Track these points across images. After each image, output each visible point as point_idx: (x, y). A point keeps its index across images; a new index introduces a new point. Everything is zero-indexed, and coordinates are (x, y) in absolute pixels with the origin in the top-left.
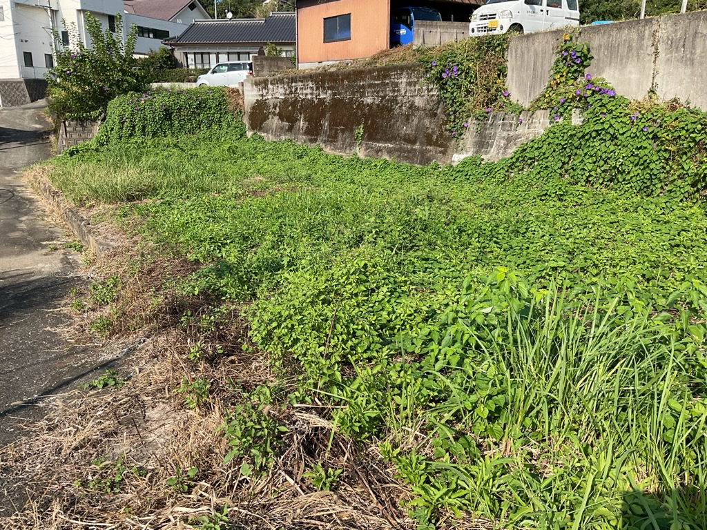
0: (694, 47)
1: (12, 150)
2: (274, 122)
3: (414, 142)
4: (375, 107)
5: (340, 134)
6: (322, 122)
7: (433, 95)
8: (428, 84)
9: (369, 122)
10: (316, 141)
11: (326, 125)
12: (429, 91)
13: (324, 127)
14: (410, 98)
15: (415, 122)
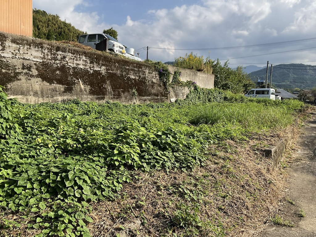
5: (122, 93)
6: (105, 86)
7: (158, 79)
8: (155, 74)
9: (137, 87)
10: (103, 98)
11: (109, 88)
12: (156, 77)
13: (107, 90)
14: (151, 79)
15: (156, 88)
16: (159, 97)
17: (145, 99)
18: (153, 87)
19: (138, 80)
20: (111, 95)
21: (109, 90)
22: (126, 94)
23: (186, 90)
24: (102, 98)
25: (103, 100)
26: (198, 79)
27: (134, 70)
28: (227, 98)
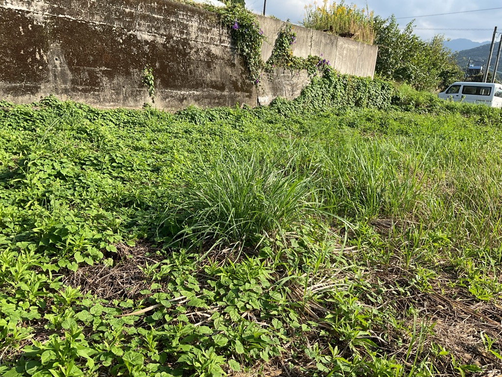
3: (222, 89)
5: (105, 79)
6: (41, 57)
7: (226, 47)
8: (220, 35)
9: (157, 65)
10: (34, 90)
11: (57, 63)
12: (221, 42)
13: (50, 67)
14: (205, 45)
15: (218, 69)
16: (226, 93)
17: (183, 95)
18: (209, 66)
19: (164, 45)
20: (65, 82)
21: (56, 67)
22: (119, 80)
23: (303, 79)
24: (28, 90)
25: (33, 94)
26: (337, 54)
27: (152, 19)
28: (399, 99)
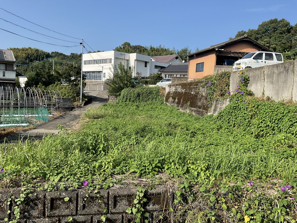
0: (273, 77)
1: (96, 104)
2: (171, 99)
3: (200, 108)
4: (194, 95)
5: (184, 104)
9: (192, 100)
15: (202, 101)
